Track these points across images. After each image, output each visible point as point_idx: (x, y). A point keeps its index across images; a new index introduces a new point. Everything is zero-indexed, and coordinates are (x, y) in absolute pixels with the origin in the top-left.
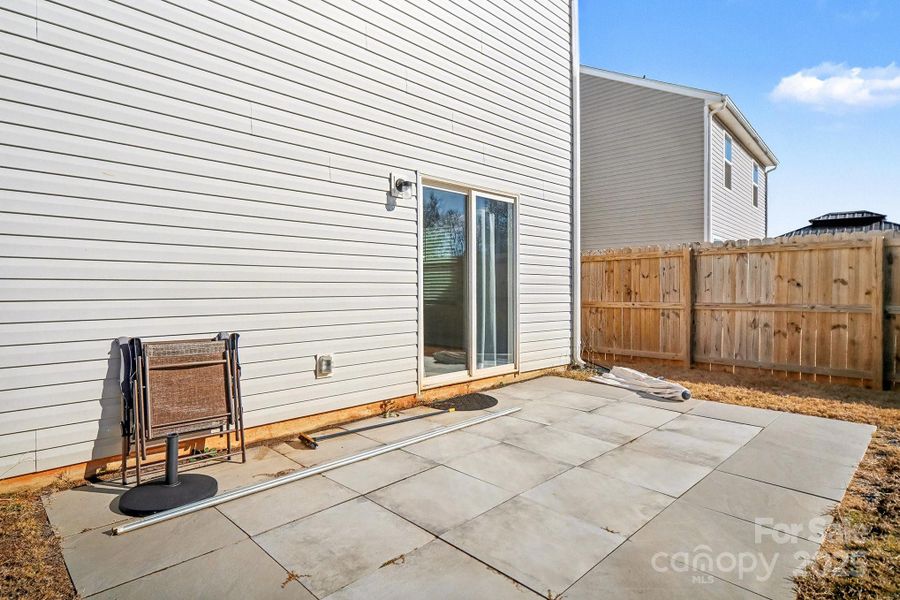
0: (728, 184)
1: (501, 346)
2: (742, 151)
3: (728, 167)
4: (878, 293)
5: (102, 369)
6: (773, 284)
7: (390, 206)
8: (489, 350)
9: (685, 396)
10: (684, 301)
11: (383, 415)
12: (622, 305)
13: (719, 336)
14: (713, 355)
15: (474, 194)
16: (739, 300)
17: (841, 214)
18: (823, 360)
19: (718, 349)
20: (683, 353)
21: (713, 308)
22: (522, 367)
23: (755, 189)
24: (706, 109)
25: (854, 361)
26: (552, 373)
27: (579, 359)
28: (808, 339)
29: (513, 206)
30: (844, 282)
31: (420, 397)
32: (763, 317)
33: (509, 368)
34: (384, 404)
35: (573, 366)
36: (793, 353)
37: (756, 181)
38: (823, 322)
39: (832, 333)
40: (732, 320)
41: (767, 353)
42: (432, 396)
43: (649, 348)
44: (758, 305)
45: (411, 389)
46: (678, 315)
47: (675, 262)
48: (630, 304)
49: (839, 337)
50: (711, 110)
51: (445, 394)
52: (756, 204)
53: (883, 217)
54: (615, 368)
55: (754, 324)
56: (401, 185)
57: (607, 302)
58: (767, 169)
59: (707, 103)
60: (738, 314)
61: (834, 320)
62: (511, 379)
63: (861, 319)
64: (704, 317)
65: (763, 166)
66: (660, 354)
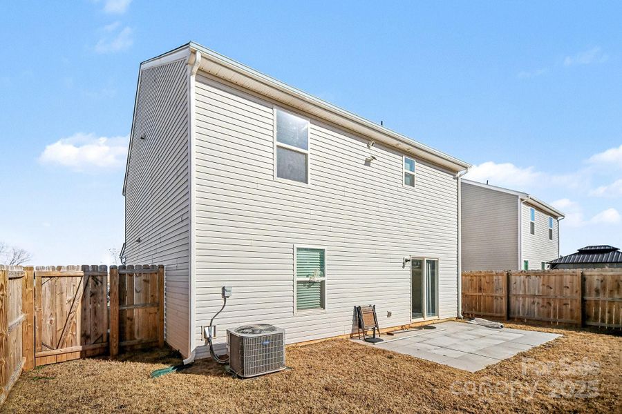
0: (533, 232)
1: (433, 310)
2: (542, 214)
3: (532, 224)
4: (580, 292)
5: (352, 313)
6: (541, 287)
7: (403, 267)
8: (429, 312)
9: (502, 327)
10: (504, 293)
11: (403, 329)
12: (478, 294)
13: (519, 308)
14: (517, 315)
15: (426, 259)
16: (527, 293)
17: (595, 247)
18: (560, 316)
19: (519, 312)
20: (504, 314)
21: (517, 296)
22: (441, 317)
23: (551, 231)
24: (519, 200)
25: (572, 318)
26: (450, 320)
27: (461, 315)
28: (554, 309)
29: (437, 261)
30: (568, 287)
31: (411, 325)
32: (537, 300)
33: (436, 317)
34: (402, 326)
35: (458, 318)
36: (549, 314)
37: (551, 226)
38: (560, 302)
39: (564, 306)
40: (524, 301)
41: (538, 314)
42: (414, 325)
43: (489, 312)
44: (535, 295)
45: (409, 323)
46: (502, 299)
47: (500, 277)
48: (480, 294)
49: (566, 308)
50: (522, 200)
51: (417, 325)
52: (551, 238)
53: (617, 249)
54: (476, 318)
55: (534, 303)
56: (407, 261)
57: (470, 293)
58: (559, 219)
59: (520, 197)
60: (527, 299)
61: (565, 302)
62: (437, 321)
63: (574, 302)
64: (513, 299)
65: (556, 217)
66: (494, 314)
